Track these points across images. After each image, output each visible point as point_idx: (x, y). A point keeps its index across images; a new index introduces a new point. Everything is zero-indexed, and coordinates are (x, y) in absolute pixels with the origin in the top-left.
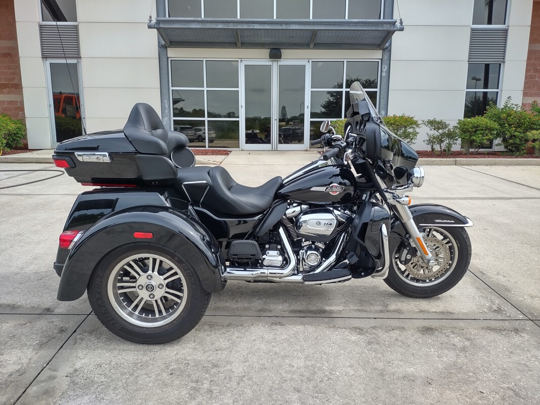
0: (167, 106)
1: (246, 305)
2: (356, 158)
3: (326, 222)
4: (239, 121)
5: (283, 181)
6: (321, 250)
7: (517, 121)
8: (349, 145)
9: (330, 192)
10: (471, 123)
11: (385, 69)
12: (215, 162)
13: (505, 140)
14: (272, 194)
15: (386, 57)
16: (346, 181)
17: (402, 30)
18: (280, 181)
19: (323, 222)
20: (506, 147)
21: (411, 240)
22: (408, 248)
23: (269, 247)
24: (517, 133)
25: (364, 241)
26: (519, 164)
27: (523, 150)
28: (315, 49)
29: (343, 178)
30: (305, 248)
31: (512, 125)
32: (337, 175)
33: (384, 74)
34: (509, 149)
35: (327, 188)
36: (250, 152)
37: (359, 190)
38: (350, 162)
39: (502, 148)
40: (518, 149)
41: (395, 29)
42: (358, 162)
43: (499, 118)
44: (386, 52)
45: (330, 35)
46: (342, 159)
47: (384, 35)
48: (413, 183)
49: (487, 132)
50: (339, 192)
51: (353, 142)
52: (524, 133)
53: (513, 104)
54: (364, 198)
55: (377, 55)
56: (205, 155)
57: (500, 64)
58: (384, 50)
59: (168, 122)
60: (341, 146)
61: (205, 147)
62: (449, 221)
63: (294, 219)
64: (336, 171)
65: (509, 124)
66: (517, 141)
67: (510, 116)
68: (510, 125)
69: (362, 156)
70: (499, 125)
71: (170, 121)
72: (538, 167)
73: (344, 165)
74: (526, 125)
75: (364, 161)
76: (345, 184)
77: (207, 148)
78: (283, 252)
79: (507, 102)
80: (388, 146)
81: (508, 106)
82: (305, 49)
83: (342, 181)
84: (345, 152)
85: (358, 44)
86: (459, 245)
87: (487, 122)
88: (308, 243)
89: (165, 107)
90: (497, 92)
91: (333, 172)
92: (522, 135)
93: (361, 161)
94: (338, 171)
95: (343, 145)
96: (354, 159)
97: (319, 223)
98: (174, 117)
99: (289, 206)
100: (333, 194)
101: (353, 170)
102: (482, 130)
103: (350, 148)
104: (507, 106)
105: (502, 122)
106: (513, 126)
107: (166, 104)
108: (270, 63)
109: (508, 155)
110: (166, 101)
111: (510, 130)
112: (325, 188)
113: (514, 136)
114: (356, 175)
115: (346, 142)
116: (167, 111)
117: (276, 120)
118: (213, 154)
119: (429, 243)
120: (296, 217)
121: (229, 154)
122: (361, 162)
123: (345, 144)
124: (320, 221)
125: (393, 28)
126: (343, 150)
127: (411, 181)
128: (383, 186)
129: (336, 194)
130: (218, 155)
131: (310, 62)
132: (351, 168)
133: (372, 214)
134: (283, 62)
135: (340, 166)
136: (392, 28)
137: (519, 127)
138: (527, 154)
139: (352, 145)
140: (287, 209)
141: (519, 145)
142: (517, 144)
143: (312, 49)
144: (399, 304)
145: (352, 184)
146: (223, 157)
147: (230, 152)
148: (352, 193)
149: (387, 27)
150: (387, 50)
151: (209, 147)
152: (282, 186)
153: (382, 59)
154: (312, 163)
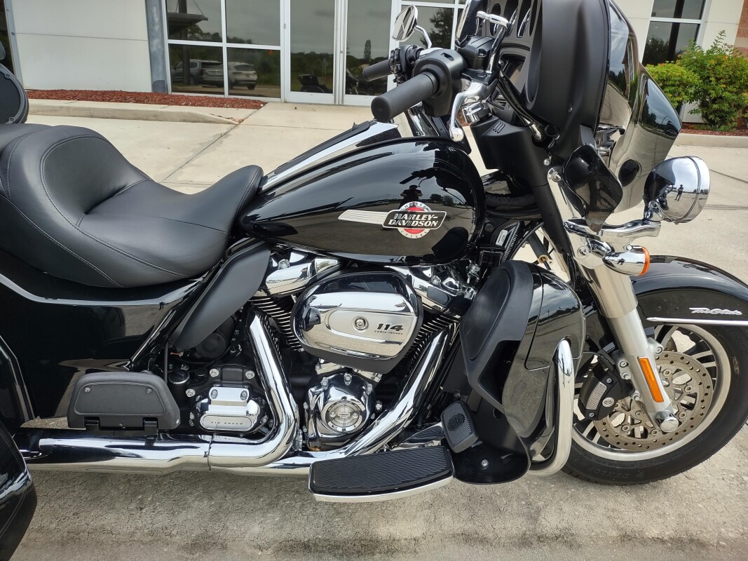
0: (157, 20)
1: (162, 520)
2: (488, 118)
3: (385, 320)
4: (279, 51)
5: (264, 179)
6: (370, 388)
7: (731, 73)
8: (471, 65)
9: (400, 229)
10: (657, 72)
12: (230, 120)
13: (704, 105)
14: (222, 224)
16: (453, 192)
18: (253, 181)
19: (374, 320)
20: (705, 116)
21: (622, 362)
22: (609, 380)
23: (221, 377)
24: (727, 93)
25: (499, 396)
26: (727, 145)
27: (731, 122)
29: (444, 183)
30: (325, 381)
31: (720, 79)
32: (427, 174)
34: (711, 119)
35: (391, 217)
36: (297, 106)
37: (490, 216)
38: (467, 129)
39: (697, 118)
40: (723, 121)
42: (493, 133)
43: (703, 67)
46: (446, 119)
48: (664, 207)
49: (680, 89)
50: (427, 230)
51: (488, 55)
52: (737, 93)
53: (726, 45)
54: (500, 242)
56: (219, 106)
59: (160, 47)
60: (443, 67)
61: (223, 93)
62: (727, 312)
63: (294, 297)
64: (425, 160)
65: (716, 78)
66: (725, 107)
67: (720, 65)
68: (718, 79)
69: (509, 110)
70: (701, 78)
71: (163, 47)
72: (744, 150)
73: (448, 140)
74: (742, 81)
75: (514, 129)
76: (448, 202)
77: (226, 95)
78: (258, 390)
79: (716, 41)
80: (622, 75)
81: (719, 47)
83: (439, 191)
84: (457, 90)
86: (737, 368)
87: (682, 73)
88: (332, 367)
89: (153, 20)
90: (699, 25)
91: (416, 162)
92: (735, 97)
93: (503, 129)
94: (428, 158)
95: (450, 65)
96: (481, 120)
97: (361, 323)
98: (169, 38)
99: (278, 261)
100: (409, 236)
101: (476, 157)
102: (673, 85)
103: (474, 77)
104: (716, 47)
105: (705, 74)
106: (722, 81)
107: (155, 15)
109: (708, 130)
110: (155, 10)
111: (717, 88)
112: (385, 215)
113: (721, 98)
114: (483, 171)
115: (461, 52)
116: (157, 28)
117: (341, 52)
118: (233, 107)
119: (666, 366)
120: (299, 293)
121: (260, 107)
122: (502, 133)
123: (459, 60)
124: (366, 316)
126: (449, 84)
127: (661, 202)
128: (567, 212)
129: (419, 236)
130: (241, 107)
132: (469, 151)
133: (534, 306)
135: (440, 142)
137: (731, 83)
138: (738, 128)
139: (485, 66)
140: (270, 270)
141: (726, 113)
142: (723, 111)
144: (566, 508)
145: (469, 202)
146: (250, 111)
147: (265, 104)
148: (471, 228)
151: (230, 94)
152: (258, 196)
154: (353, 129)
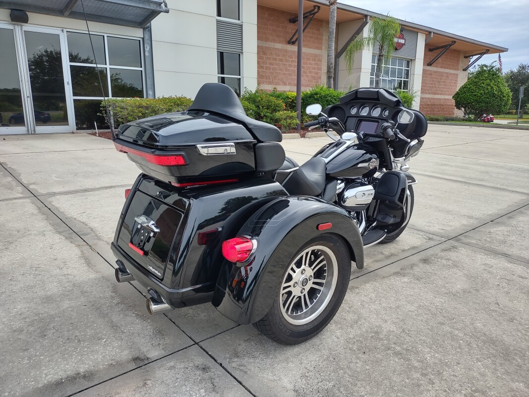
11: (147, 48)
15: (147, 37)
17: (167, 12)
28: (69, 18)
33: (147, 54)
35: (369, 164)
41: (161, 10)
44: (146, 32)
45: (90, 4)
47: (147, 14)
55: (137, 33)
57: (239, 55)
58: (144, 29)
74: (273, 108)
82: (57, 16)
85: (118, 19)
90: (240, 78)
108: (11, 27)
124: (364, 192)
125: (160, 8)
131: (65, 33)
134: (27, 27)
136: (158, 9)
137: (268, 109)
143: (66, 17)
149: (154, 7)
150: (148, 29)
153: (143, 39)
